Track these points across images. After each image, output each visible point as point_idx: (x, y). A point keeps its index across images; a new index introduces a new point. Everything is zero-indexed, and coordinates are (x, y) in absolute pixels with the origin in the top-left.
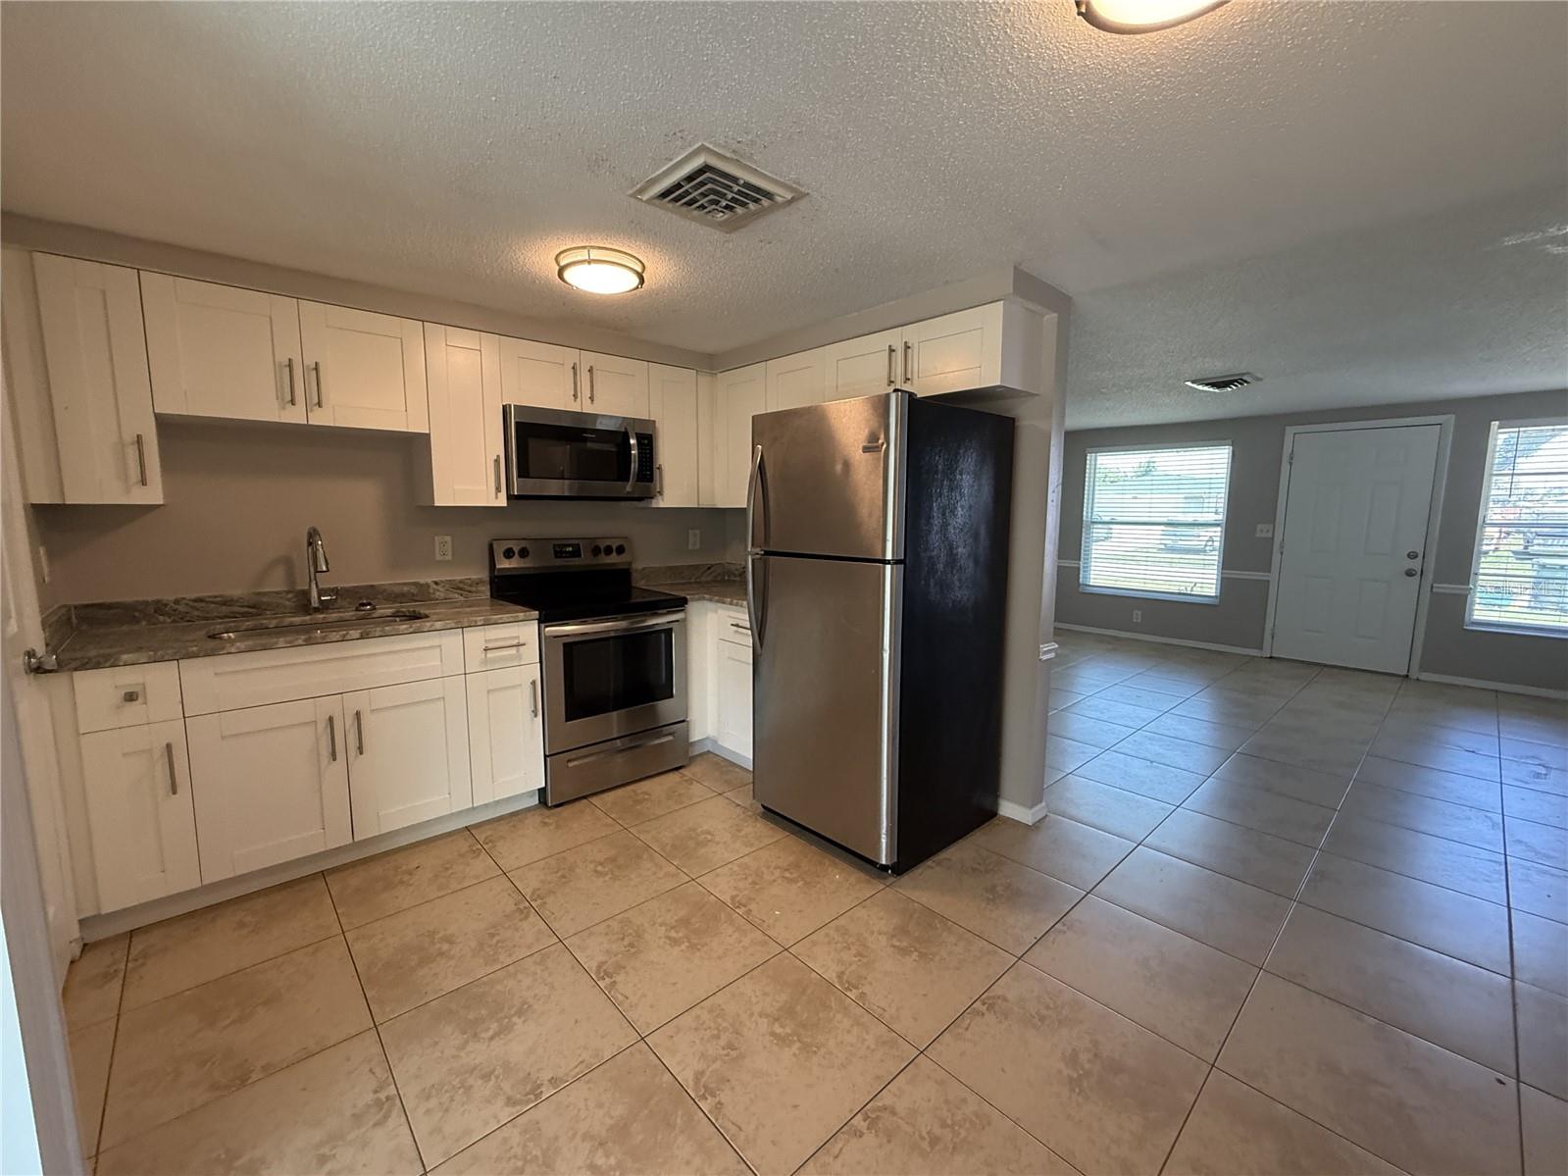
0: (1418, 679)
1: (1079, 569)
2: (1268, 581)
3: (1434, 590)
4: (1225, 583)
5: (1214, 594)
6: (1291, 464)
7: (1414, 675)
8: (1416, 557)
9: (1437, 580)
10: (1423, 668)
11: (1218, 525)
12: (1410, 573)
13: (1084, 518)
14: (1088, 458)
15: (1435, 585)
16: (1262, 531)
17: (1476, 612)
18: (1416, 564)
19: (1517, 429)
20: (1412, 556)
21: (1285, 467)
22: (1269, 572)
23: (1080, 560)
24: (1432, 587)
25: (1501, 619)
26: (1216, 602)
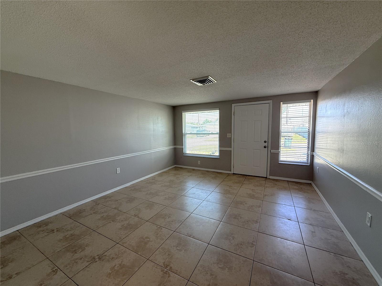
0: (269, 178)
1: (183, 148)
2: (231, 151)
3: (271, 152)
4: (220, 151)
5: (218, 155)
6: (234, 115)
7: (268, 177)
8: (266, 142)
9: (271, 149)
10: (270, 175)
11: (218, 134)
12: (265, 147)
13: (183, 133)
14: (183, 114)
15: (271, 150)
16: (228, 135)
17: (281, 158)
18: (266, 144)
19: (287, 105)
20: (265, 142)
21: (233, 116)
22: (231, 148)
23: (183, 146)
24: (270, 151)
25: (287, 160)
26: (218, 157)
